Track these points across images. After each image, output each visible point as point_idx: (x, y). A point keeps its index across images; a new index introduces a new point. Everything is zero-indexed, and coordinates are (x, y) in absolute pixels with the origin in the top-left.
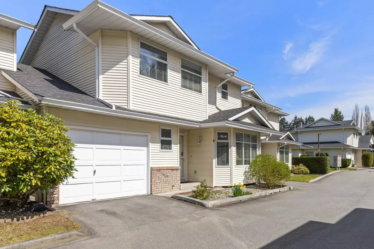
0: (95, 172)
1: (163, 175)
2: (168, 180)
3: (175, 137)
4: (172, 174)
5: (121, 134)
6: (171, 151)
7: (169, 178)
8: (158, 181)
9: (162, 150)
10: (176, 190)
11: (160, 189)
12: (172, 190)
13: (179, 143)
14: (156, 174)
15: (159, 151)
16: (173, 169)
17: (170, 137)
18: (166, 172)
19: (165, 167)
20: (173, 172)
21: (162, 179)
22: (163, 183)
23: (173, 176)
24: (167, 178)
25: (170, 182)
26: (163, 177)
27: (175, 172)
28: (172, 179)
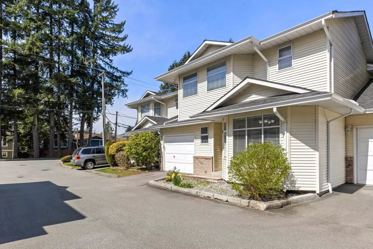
0: (174, 156)
1: (200, 162)
2: (203, 166)
3: (211, 133)
4: (206, 162)
5: (184, 135)
6: (208, 144)
7: (204, 165)
8: (197, 166)
9: (202, 144)
10: (209, 175)
11: (198, 172)
12: (206, 175)
13: (213, 137)
14: (196, 161)
15: (199, 145)
16: (207, 158)
17: (207, 133)
18: (201, 160)
19: (202, 157)
20: (207, 161)
21: (199, 165)
22: (200, 168)
23: (207, 164)
24: (202, 165)
25: (204, 168)
26: (200, 163)
27: (208, 160)
28: (206, 166)
